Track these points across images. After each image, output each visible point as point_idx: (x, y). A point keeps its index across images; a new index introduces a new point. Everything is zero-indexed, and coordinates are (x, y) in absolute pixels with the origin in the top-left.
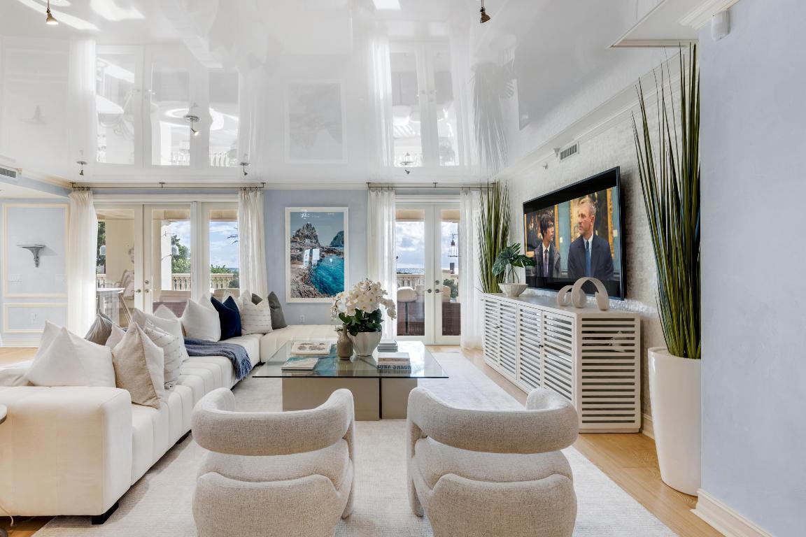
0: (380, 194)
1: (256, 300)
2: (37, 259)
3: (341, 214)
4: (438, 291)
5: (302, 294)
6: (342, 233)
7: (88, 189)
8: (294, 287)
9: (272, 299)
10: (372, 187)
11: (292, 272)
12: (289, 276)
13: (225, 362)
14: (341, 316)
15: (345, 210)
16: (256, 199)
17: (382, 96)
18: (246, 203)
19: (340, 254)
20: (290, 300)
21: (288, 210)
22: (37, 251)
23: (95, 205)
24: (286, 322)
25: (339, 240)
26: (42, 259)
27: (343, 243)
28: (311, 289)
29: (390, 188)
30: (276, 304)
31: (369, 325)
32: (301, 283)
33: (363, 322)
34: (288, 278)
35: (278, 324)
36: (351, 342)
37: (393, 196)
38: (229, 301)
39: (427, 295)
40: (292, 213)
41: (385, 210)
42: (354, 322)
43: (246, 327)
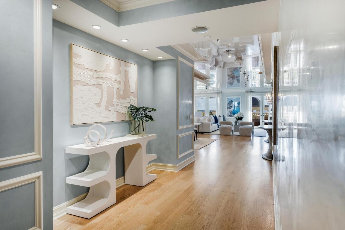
1: (220, 116)
3: (239, 98)
4: (263, 116)
5: (230, 116)
6: (239, 102)
8: (228, 114)
9: (223, 116)
10: (247, 92)
11: (228, 111)
13: (217, 125)
14: (236, 118)
15: (240, 97)
16: (220, 95)
17: (249, 71)
18: (218, 96)
19: (239, 107)
20: (227, 117)
27: (240, 104)
30: (224, 118)
32: (230, 113)
37: (251, 93)
38: (216, 116)
39: (260, 116)
40: (228, 98)
41: (249, 97)
42: (238, 119)
43: (218, 121)
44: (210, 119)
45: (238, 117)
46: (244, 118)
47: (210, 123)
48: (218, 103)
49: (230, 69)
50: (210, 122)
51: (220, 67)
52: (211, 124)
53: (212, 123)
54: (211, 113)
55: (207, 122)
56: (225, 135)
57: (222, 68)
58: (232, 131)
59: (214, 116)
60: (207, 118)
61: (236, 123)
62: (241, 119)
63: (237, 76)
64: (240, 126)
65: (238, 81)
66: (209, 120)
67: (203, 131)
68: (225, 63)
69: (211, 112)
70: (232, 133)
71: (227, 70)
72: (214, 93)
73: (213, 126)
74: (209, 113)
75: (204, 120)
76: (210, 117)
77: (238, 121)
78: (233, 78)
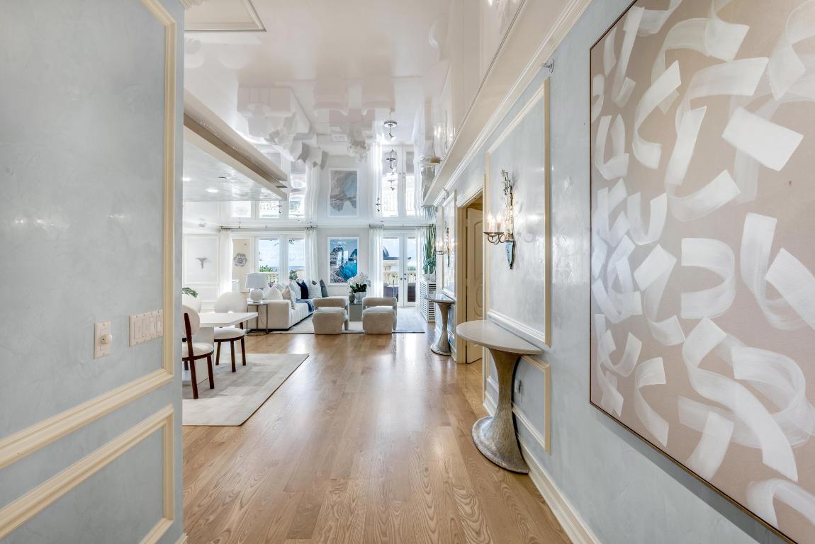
0: (375, 230)
1: (314, 283)
2: (202, 264)
3: (356, 241)
4: (405, 279)
5: (336, 281)
6: (356, 250)
7: (229, 229)
8: (332, 278)
9: (322, 282)
10: (371, 227)
11: (331, 269)
12: (329, 272)
13: (306, 305)
14: (351, 287)
15: (358, 238)
16: (313, 233)
18: (308, 235)
19: (355, 260)
20: (330, 283)
21: (329, 239)
22: (203, 260)
24: (328, 293)
25: (355, 253)
26: (205, 264)
27: (357, 255)
28: (340, 278)
29: (382, 227)
30: (323, 286)
31: (361, 290)
32: (335, 276)
33: (359, 288)
34: (329, 273)
35: (324, 294)
36: (354, 296)
37: (382, 231)
38: (303, 283)
39: (400, 281)
40: (331, 241)
41: (378, 238)
42: (356, 288)
43: (310, 295)
44: (289, 291)
45: (357, 285)
46: (370, 286)
47: (288, 304)
48: (308, 253)
49: (336, 172)
50: (289, 301)
51: (315, 164)
52: (290, 305)
53: (294, 301)
54: (293, 274)
55: (281, 300)
56: (328, 334)
57: (318, 168)
58: (346, 323)
59: (301, 283)
60: (281, 291)
61: (352, 299)
62: (362, 288)
63: (352, 196)
64: (364, 308)
65: (354, 204)
66: (287, 296)
67: (269, 327)
68: (325, 155)
69: (294, 272)
70: (346, 329)
71: (330, 175)
72: (300, 229)
73: (296, 308)
74: (289, 275)
75: (273, 294)
76: (291, 285)
77: (357, 295)
78: (341, 200)
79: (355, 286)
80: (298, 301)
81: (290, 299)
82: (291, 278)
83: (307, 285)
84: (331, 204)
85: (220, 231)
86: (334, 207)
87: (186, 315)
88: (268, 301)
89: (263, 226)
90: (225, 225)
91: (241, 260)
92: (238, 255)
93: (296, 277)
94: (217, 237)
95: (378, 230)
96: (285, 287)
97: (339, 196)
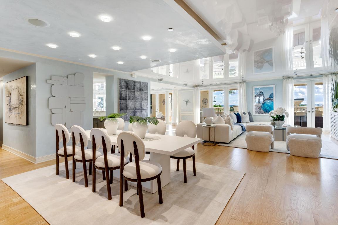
0: (287, 80)
1: (245, 114)
2: (187, 103)
3: (273, 88)
4: (313, 112)
5: (258, 113)
6: (273, 93)
7: (198, 86)
8: (256, 110)
9: (249, 113)
10: (284, 78)
12: (255, 107)
13: (240, 127)
14: (272, 117)
15: (274, 86)
16: (244, 85)
17: (288, 49)
18: (240, 87)
19: (272, 100)
20: (254, 114)
21: (254, 87)
22: (187, 102)
23: (200, 89)
24: (254, 120)
25: (272, 96)
27: (273, 96)
28: (262, 111)
29: (292, 78)
30: (250, 115)
31: (281, 119)
32: (258, 109)
33: (279, 118)
35: (251, 121)
36: (275, 123)
38: (238, 113)
39: (308, 113)
40: (256, 89)
41: (289, 85)
42: (276, 118)
43: (242, 121)
44: (229, 119)
45: (277, 116)
46: (288, 116)
47: (228, 127)
50: (229, 125)
52: (230, 128)
53: (232, 125)
54: (232, 109)
55: (224, 124)
56: (258, 151)
58: (272, 144)
59: (236, 113)
60: (224, 118)
62: (281, 118)
63: (269, 60)
65: (271, 64)
66: (228, 122)
67: (216, 141)
69: (233, 107)
70: (272, 148)
72: (236, 83)
73: (234, 129)
74: (230, 109)
75: (219, 121)
76: (230, 115)
77: (277, 122)
78: (262, 63)
79: (275, 116)
80: (235, 124)
81: (229, 123)
82: (231, 110)
83: (240, 114)
84: (255, 66)
85: (194, 87)
86: (257, 68)
87: (135, 143)
88: (215, 125)
89: (215, 83)
90: (197, 84)
91: (205, 101)
92: (204, 99)
93: (233, 110)
94: (193, 90)
95: (290, 80)
96: (227, 116)
97: (260, 61)
